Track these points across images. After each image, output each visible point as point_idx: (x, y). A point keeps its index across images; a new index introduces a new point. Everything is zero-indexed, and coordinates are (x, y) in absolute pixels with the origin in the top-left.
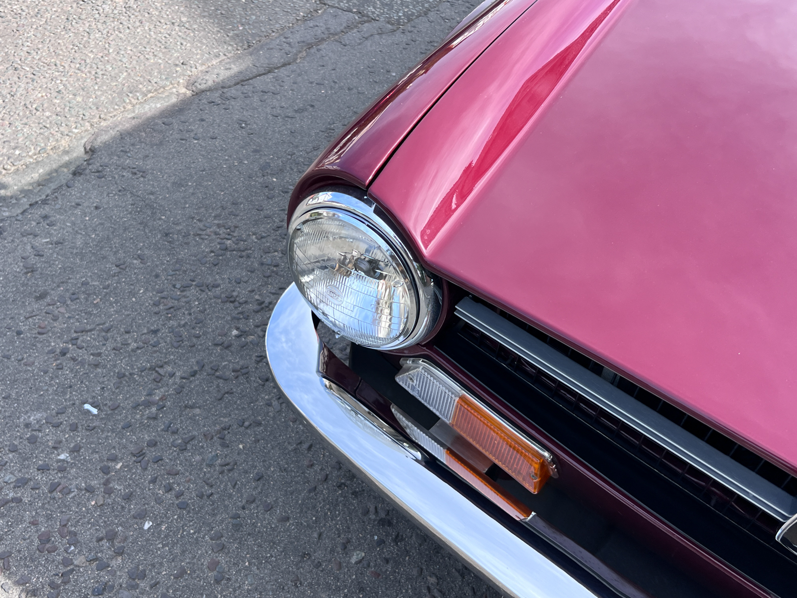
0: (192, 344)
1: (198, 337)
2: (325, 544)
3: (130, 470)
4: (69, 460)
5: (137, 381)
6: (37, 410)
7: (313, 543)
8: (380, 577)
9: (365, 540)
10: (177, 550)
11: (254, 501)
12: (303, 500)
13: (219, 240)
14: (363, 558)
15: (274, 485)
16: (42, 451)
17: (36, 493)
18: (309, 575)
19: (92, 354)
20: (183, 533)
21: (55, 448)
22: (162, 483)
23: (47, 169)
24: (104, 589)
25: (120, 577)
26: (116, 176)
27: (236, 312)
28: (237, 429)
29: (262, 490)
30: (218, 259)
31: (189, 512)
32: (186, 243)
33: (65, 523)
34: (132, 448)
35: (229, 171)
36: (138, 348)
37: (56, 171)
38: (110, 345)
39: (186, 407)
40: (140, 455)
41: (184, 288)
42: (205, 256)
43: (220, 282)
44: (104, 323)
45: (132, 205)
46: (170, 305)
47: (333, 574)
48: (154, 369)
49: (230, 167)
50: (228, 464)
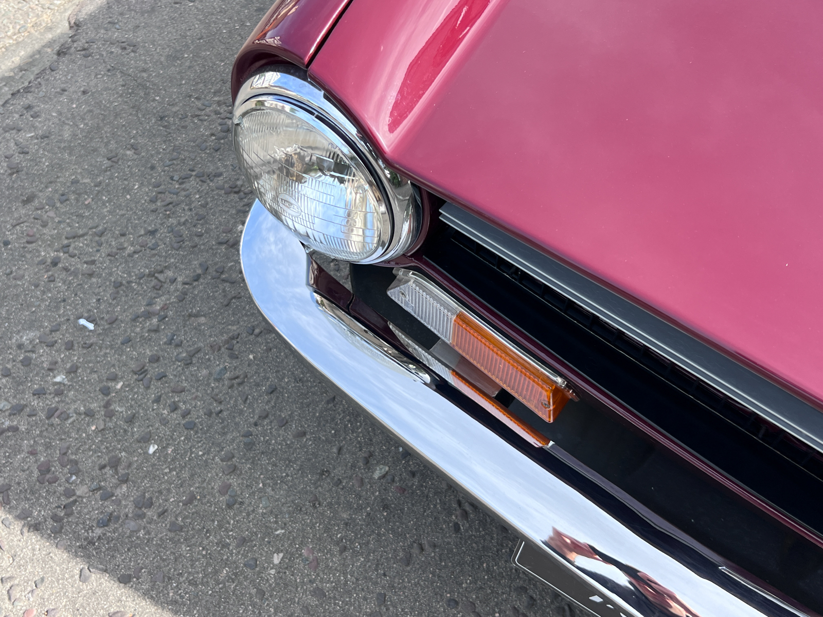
0: (193, 244)
1: (200, 235)
2: (345, 459)
3: (132, 390)
4: (66, 382)
5: (135, 290)
6: (30, 328)
7: (332, 459)
8: (406, 492)
9: (389, 453)
10: (185, 474)
11: (267, 416)
12: (321, 412)
13: (220, 121)
14: (387, 473)
15: (288, 397)
16: (37, 374)
17: (33, 420)
18: (328, 495)
19: (86, 263)
20: (191, 455)
21: (50, 370)
22: (166, 402)
23: (29, 50)
24: (109, 520)
25: (126, 506)
26: (104, 53)
27: (242, 204)
28: (246, 337)
29: (275, 404)
30: (220, 143)
31: (196, 432)
32: (183, 127)
33: (65, 451)
34: (133, 365)
35: (229, 36)
36: (135, 252)
37: (39, 52)
38: (104, 250)
39: (190, 316)
40: (142, 371)
41: (183, 180)
42: (205, 141)
43: (222, 170)
44: (97, 227)
45: (123, 86)
46: (168, 200)
47: (355, 492)
48: (153, 276)
49: (230, 32)
50: (237, 377)
